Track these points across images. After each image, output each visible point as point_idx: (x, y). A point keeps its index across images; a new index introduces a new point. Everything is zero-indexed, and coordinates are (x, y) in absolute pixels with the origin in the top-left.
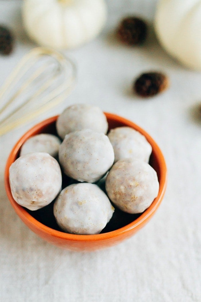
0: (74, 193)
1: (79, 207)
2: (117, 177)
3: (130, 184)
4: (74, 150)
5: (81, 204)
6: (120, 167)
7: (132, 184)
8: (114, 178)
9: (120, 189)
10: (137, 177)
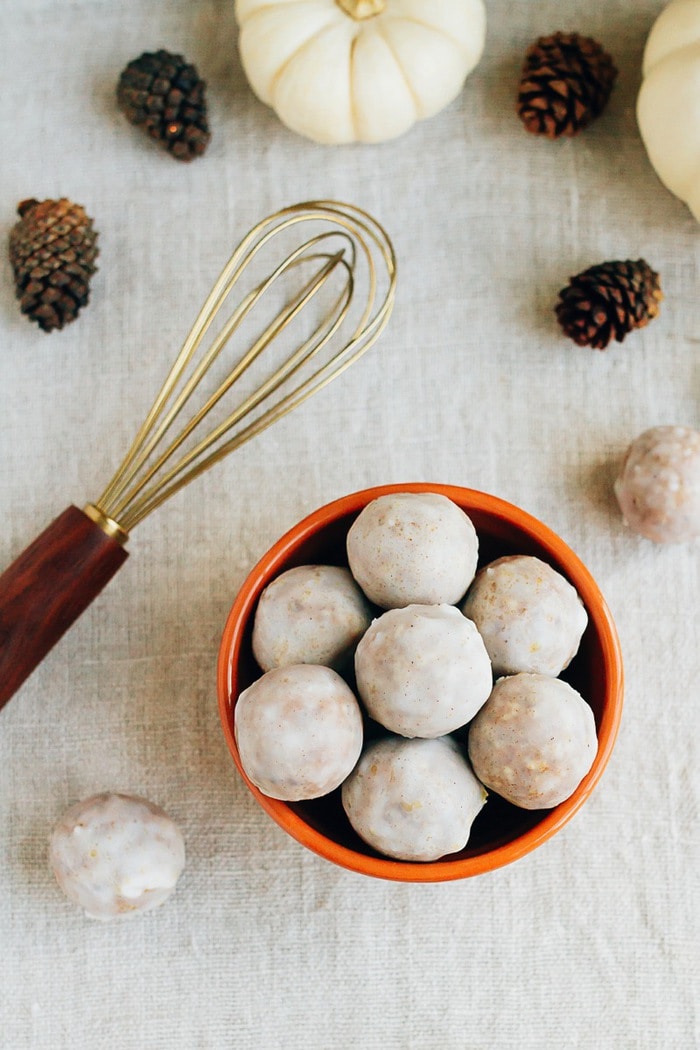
0: (393, 779)
1: (405, 816)
2: (498, 744)
3: (528, 766)
4: (396, 687)
5: (410, 809)
6: (506, 717)
7: (533, 765)
8: (490, 743)
9: (501, 772)
10: (544, 751)
